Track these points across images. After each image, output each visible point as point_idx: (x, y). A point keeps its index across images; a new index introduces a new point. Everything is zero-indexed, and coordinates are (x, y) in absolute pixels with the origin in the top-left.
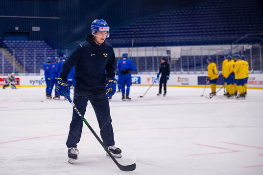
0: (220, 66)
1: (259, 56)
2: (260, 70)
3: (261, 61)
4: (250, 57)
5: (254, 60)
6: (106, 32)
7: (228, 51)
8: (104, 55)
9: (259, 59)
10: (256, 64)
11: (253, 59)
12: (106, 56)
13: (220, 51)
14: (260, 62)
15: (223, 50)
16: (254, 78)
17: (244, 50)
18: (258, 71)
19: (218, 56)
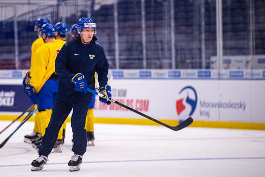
0: (24, 56)
1: (140, 27)
2: (140, 67)
3: (144, 39)
4: (112, 29)
5: (124, 38)
6: (92, 29)
7: (50, 10)
8: (90, 56)
9: (141, 35)
10: (129, 50)
11: (120, 35)
12: (92, 58)
13: (26, 9)
14: (141, 43)
15: (34, 8)
16: (123, 93)
17: (97, 7)
18: (137, 72)
19: (19, 23)
